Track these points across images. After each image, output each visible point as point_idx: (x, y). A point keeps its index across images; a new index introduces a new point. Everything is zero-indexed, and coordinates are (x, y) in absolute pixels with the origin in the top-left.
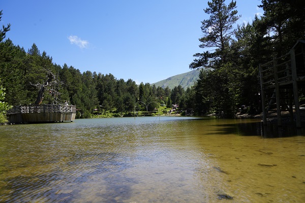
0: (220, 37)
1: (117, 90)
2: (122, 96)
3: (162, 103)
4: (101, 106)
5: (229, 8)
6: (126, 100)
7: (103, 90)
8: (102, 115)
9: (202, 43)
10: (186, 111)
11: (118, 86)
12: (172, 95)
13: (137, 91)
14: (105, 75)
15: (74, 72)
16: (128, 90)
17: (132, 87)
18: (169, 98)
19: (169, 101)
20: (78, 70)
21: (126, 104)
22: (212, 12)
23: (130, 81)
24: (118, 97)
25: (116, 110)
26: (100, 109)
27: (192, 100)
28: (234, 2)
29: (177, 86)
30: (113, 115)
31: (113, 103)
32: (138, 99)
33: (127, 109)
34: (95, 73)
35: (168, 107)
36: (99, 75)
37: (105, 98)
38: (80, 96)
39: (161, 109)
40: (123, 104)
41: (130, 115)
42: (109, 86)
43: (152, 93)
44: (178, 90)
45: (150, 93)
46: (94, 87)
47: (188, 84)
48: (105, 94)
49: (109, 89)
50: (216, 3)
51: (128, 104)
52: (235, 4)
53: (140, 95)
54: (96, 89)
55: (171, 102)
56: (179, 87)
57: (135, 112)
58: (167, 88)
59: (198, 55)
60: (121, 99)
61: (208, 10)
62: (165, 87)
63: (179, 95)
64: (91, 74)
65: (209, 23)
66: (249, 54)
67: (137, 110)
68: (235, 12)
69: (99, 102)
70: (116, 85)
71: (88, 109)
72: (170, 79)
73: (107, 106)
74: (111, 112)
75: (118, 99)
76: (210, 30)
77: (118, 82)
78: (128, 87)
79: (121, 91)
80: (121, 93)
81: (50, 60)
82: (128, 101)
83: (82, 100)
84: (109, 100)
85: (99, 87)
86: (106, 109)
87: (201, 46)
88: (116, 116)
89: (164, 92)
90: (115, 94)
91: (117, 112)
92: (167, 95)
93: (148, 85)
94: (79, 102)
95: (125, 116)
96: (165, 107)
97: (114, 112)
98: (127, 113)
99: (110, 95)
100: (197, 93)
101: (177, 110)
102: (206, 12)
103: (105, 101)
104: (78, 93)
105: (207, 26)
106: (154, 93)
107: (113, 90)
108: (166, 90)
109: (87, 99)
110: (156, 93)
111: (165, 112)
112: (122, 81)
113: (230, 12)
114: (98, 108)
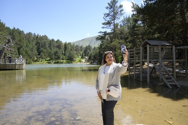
0: (113, 24)
1: (50, 46)
2: (53, 50)
3: (78, 55)
4: (39, 56)
5: (119, 8)
6: (56, 53)
7: (41, 45)
8: (40, 62)
9: (103, 26)
10: (93, 61)
11: (50, 44)
12: (85, 51)
13: (63, 48)
14: (41, 36)
15: (20, 33)
16: (57, 47)
17: (60, 45)
18: (83, 53)
19: (83, 54)
20: (23, 31)
21: (55, 55)
22: (110, 9)
23: (58, 41)
24: (51, 51)
25: (49, 59)
26: (38, 58)
27: (96, 55)
28: (122, 5)
29: (88, 45)
30: (47, 63)
31: (47, 55)
32: (64, 52)
33: (56, 59)
34: (34, 34)
35: (82, 58)
36: (37, 35)
37: (42, 51)
38: (25, 50)
39: (78, 59)
40: (54, 56)
41: (58, 63)
42: (45, 43)
43: (72, 49)
44: (88, 48)
45: (71, 49)
46: (34, 44)
47: (94, 43)
48: (42, 49)
49: (45, 45)
50: (112, 4)
51: (57, 56)
52: (122, 6)
53: (65, 50)
54: (36, 45)
55: (84, 55)
56: (89, 46)
57: (62, 61)
58: (82, 46)
59: (101, 32)
60: (52, 52)
61: (108, 7)
62: (81, 45)
63: (89, 51)
64: (32, 34)
65: (108, 15)
66: (128, 34)
67: (63, 60)
68: (122, 10)
69: (38, 54)
70: (49, 43)
71: (30, 58)
72: (83, 40)
73: (43, 56)
74: (46, 60)
75: (50, 52)
76: (108, 19)
77: (51, 41)
78: (57, 45)
79: (52, 47)
80: (53, 48)
81: (4, 25)
82: (57, 54)
83: (26, 52)
84: (44, 53)
85: (38, 43)
86: (42, 58)
87: (103, 28)
88: (49, 63)
89: (80, 48)
90: (48, 49)
91: (49, 60)
92: (81, 50)
93: (70, 44)
94: (24, 53)
95: (55, 63)
96: (81, 58)
97: (48, 60)
98: (57, 61)
99: (45, 50)
100: (99, 52)
101: (87, 60)
102: (106, 8)
103: (42, 53)
104: (24, 47)
105: (107, 16)
106: (73, 49)
107: (47, 46)
108: (81, 47)
109: (30, 52)
110: (75, 49)
111: (80, 61)
112: (53, 40)
113: (120, 10)
114: (37, 57)
